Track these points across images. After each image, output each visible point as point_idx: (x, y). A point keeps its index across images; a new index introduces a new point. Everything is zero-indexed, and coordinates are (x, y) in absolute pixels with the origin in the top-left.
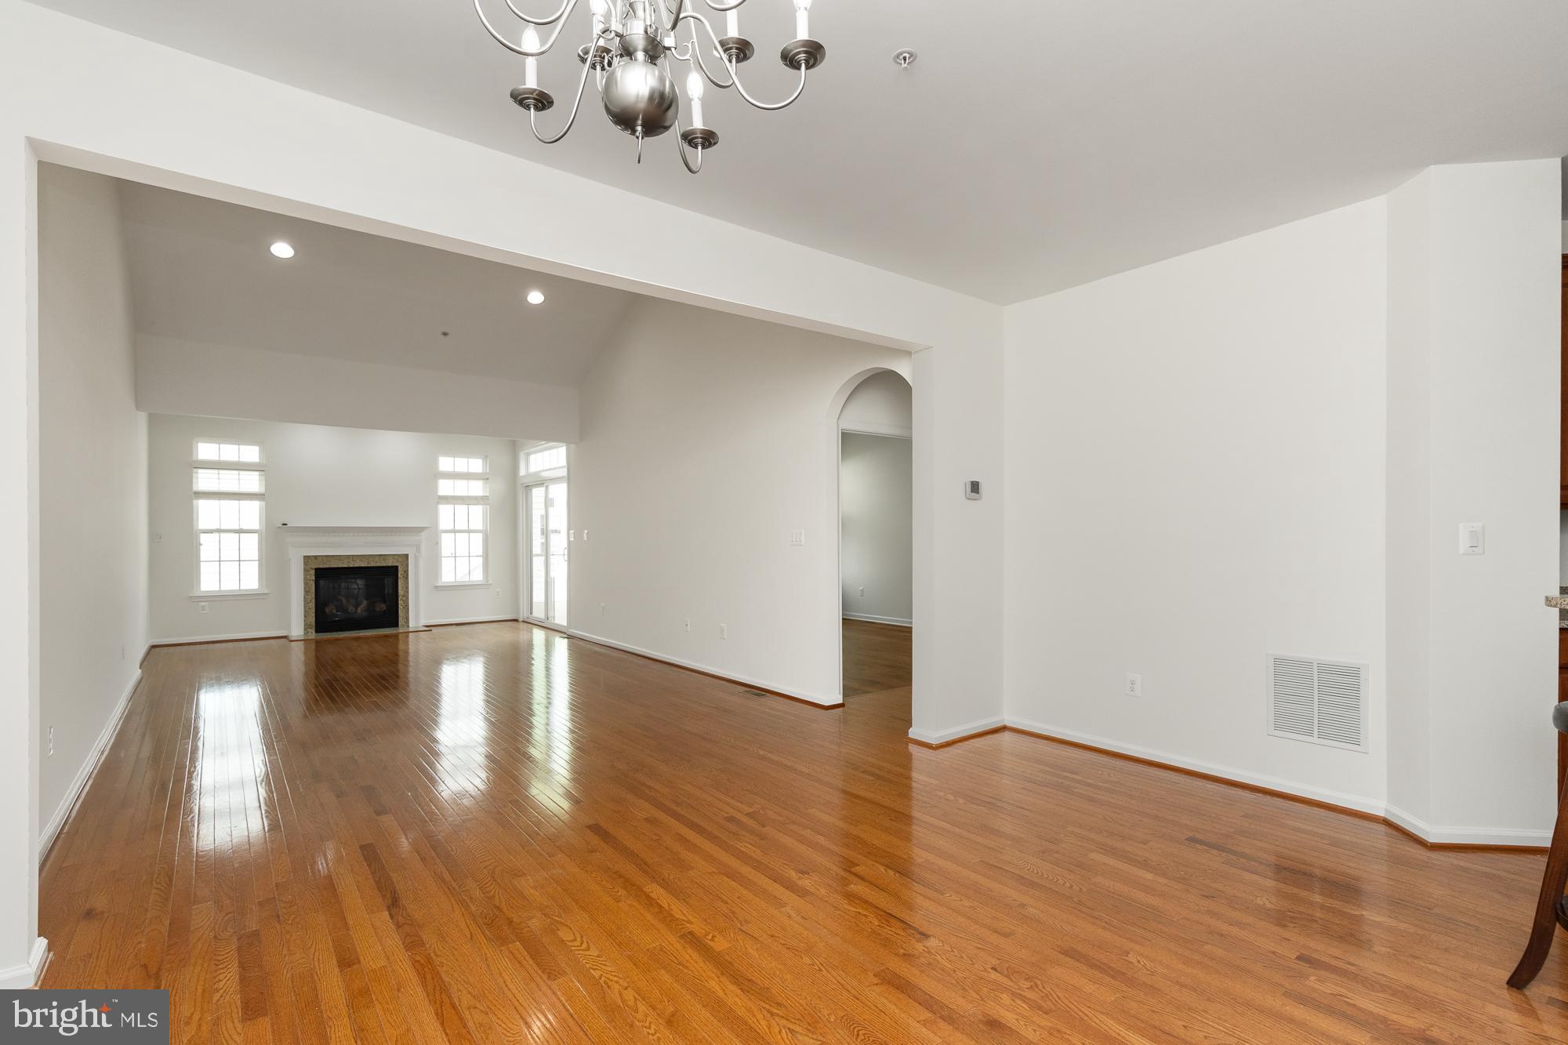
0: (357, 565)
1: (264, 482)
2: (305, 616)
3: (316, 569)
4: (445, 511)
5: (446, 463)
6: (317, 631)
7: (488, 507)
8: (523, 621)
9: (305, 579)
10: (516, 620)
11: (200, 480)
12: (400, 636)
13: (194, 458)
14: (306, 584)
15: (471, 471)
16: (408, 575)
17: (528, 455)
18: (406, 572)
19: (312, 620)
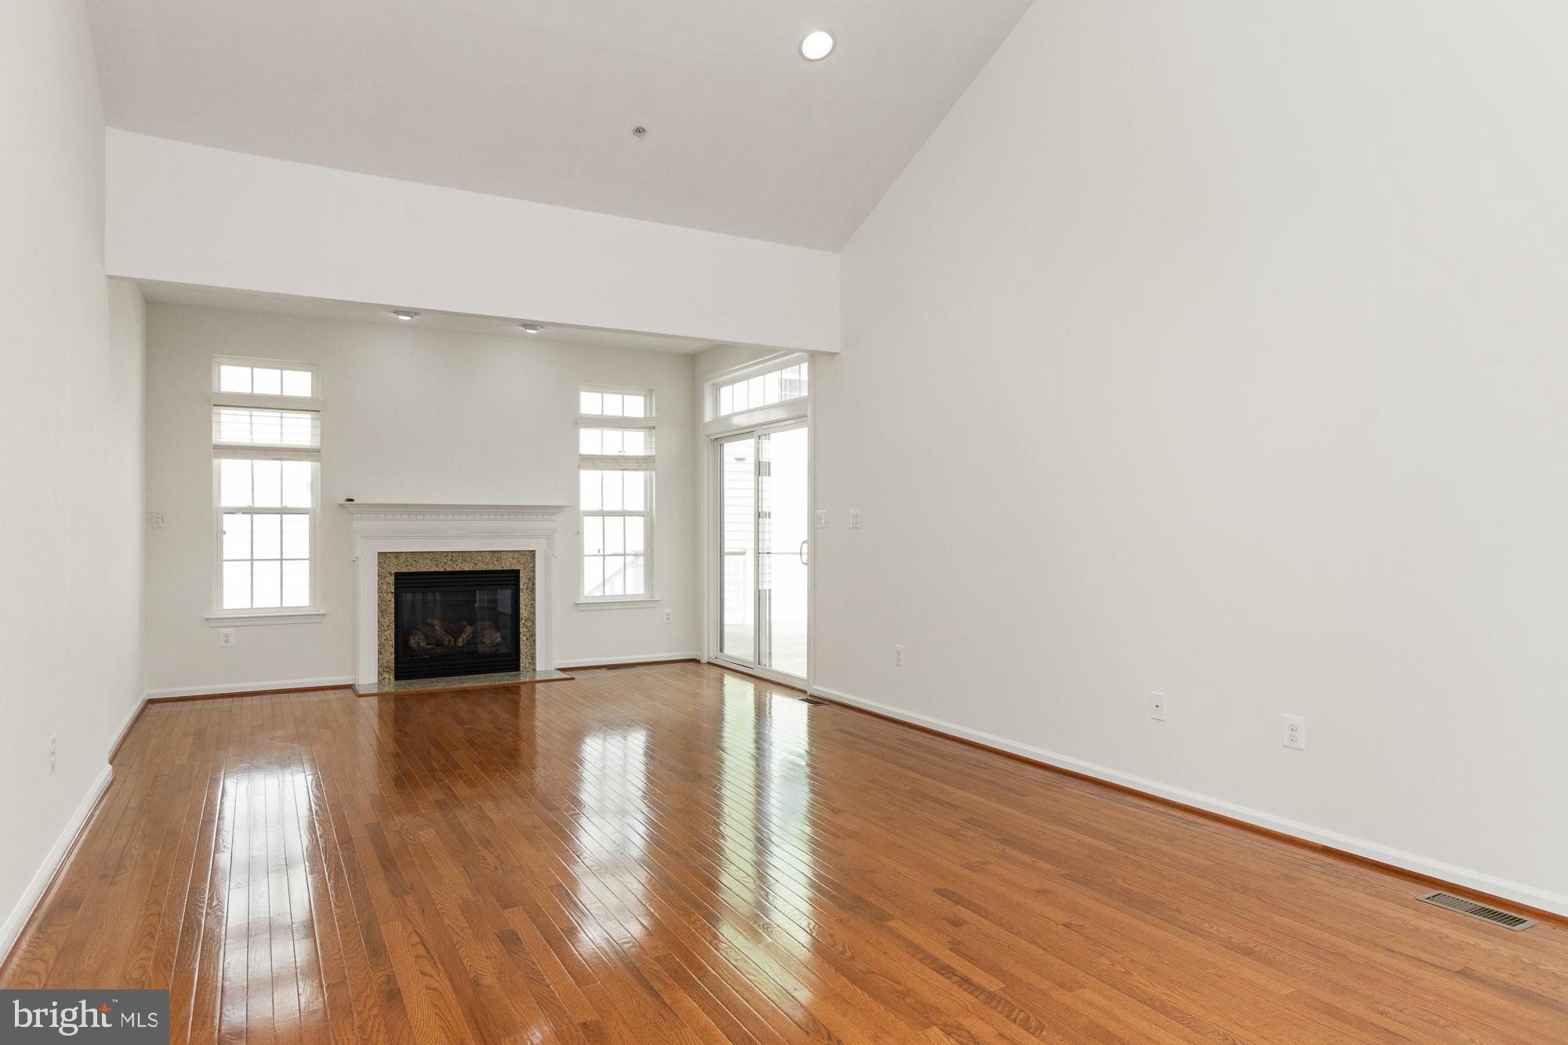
0: (458, 569)
1: (319, 431)
2: (380, 653)
3: (397, 575)
4: (588, 478)
5: (590, 402)
6: (397, 678)
7: (654, 473)
8: (709, 663)
9: (380, 590)
10: (696, 661)
11: (223, 426)
12: (523, 688)
13: (215, 390)
14: (381, 599)
15: (627, 414)
16: (534, 584)
17: (717, 388)
18: (532, 580)
19: (390, 657)
